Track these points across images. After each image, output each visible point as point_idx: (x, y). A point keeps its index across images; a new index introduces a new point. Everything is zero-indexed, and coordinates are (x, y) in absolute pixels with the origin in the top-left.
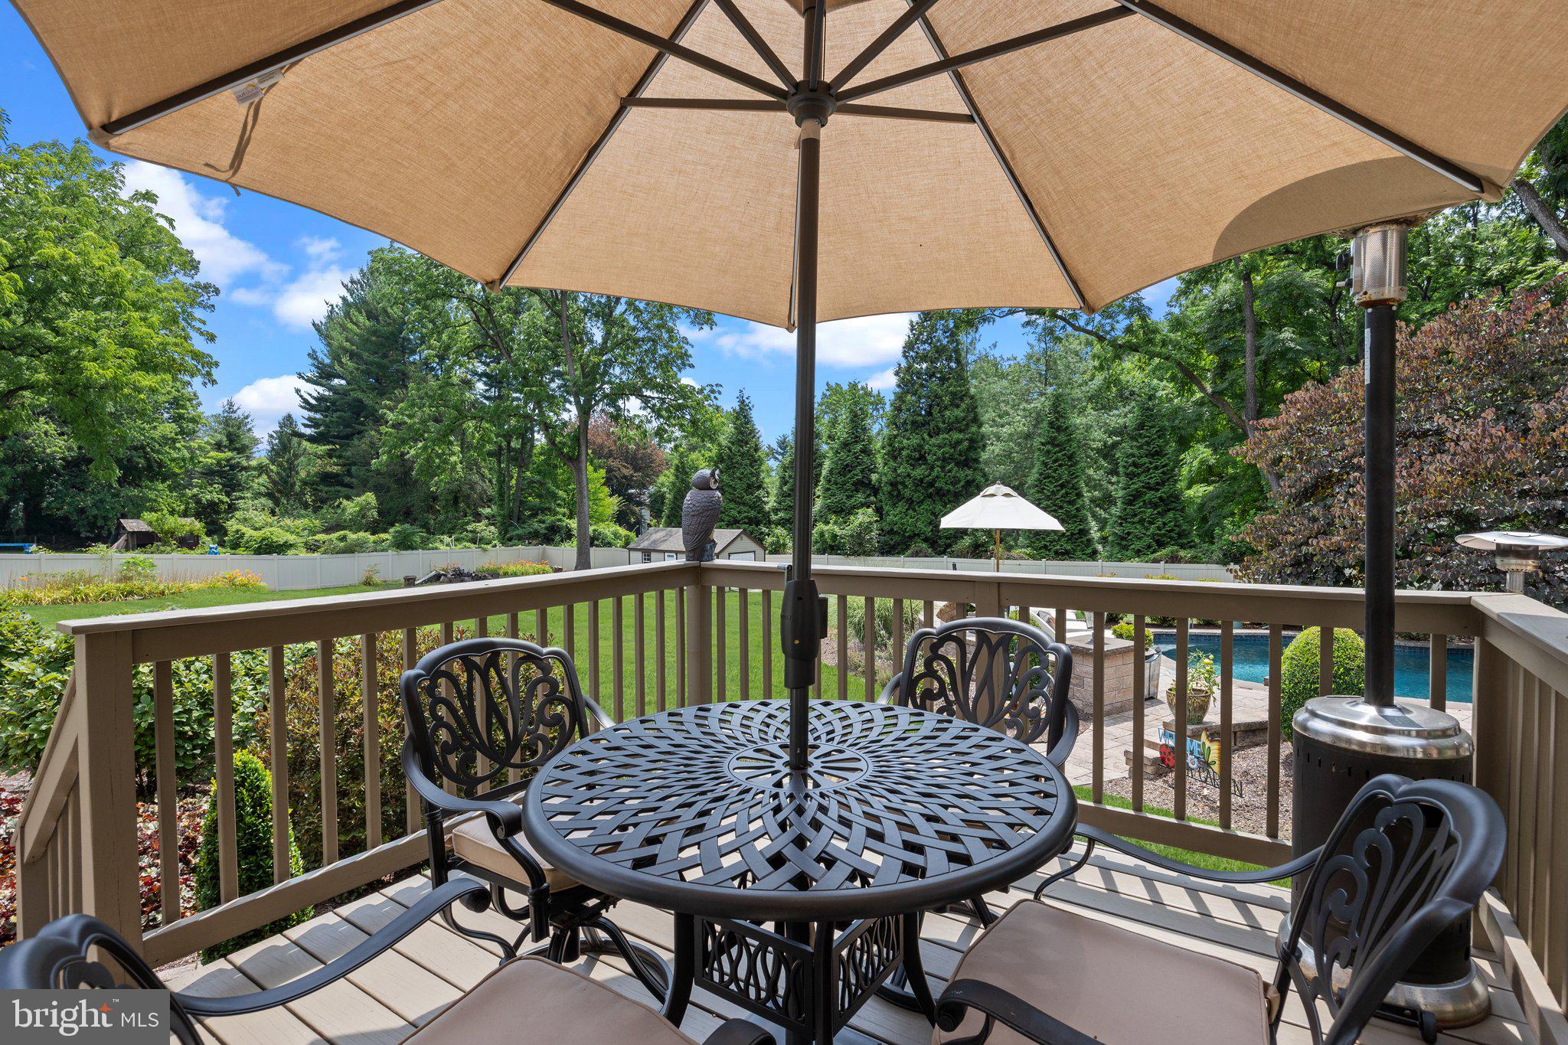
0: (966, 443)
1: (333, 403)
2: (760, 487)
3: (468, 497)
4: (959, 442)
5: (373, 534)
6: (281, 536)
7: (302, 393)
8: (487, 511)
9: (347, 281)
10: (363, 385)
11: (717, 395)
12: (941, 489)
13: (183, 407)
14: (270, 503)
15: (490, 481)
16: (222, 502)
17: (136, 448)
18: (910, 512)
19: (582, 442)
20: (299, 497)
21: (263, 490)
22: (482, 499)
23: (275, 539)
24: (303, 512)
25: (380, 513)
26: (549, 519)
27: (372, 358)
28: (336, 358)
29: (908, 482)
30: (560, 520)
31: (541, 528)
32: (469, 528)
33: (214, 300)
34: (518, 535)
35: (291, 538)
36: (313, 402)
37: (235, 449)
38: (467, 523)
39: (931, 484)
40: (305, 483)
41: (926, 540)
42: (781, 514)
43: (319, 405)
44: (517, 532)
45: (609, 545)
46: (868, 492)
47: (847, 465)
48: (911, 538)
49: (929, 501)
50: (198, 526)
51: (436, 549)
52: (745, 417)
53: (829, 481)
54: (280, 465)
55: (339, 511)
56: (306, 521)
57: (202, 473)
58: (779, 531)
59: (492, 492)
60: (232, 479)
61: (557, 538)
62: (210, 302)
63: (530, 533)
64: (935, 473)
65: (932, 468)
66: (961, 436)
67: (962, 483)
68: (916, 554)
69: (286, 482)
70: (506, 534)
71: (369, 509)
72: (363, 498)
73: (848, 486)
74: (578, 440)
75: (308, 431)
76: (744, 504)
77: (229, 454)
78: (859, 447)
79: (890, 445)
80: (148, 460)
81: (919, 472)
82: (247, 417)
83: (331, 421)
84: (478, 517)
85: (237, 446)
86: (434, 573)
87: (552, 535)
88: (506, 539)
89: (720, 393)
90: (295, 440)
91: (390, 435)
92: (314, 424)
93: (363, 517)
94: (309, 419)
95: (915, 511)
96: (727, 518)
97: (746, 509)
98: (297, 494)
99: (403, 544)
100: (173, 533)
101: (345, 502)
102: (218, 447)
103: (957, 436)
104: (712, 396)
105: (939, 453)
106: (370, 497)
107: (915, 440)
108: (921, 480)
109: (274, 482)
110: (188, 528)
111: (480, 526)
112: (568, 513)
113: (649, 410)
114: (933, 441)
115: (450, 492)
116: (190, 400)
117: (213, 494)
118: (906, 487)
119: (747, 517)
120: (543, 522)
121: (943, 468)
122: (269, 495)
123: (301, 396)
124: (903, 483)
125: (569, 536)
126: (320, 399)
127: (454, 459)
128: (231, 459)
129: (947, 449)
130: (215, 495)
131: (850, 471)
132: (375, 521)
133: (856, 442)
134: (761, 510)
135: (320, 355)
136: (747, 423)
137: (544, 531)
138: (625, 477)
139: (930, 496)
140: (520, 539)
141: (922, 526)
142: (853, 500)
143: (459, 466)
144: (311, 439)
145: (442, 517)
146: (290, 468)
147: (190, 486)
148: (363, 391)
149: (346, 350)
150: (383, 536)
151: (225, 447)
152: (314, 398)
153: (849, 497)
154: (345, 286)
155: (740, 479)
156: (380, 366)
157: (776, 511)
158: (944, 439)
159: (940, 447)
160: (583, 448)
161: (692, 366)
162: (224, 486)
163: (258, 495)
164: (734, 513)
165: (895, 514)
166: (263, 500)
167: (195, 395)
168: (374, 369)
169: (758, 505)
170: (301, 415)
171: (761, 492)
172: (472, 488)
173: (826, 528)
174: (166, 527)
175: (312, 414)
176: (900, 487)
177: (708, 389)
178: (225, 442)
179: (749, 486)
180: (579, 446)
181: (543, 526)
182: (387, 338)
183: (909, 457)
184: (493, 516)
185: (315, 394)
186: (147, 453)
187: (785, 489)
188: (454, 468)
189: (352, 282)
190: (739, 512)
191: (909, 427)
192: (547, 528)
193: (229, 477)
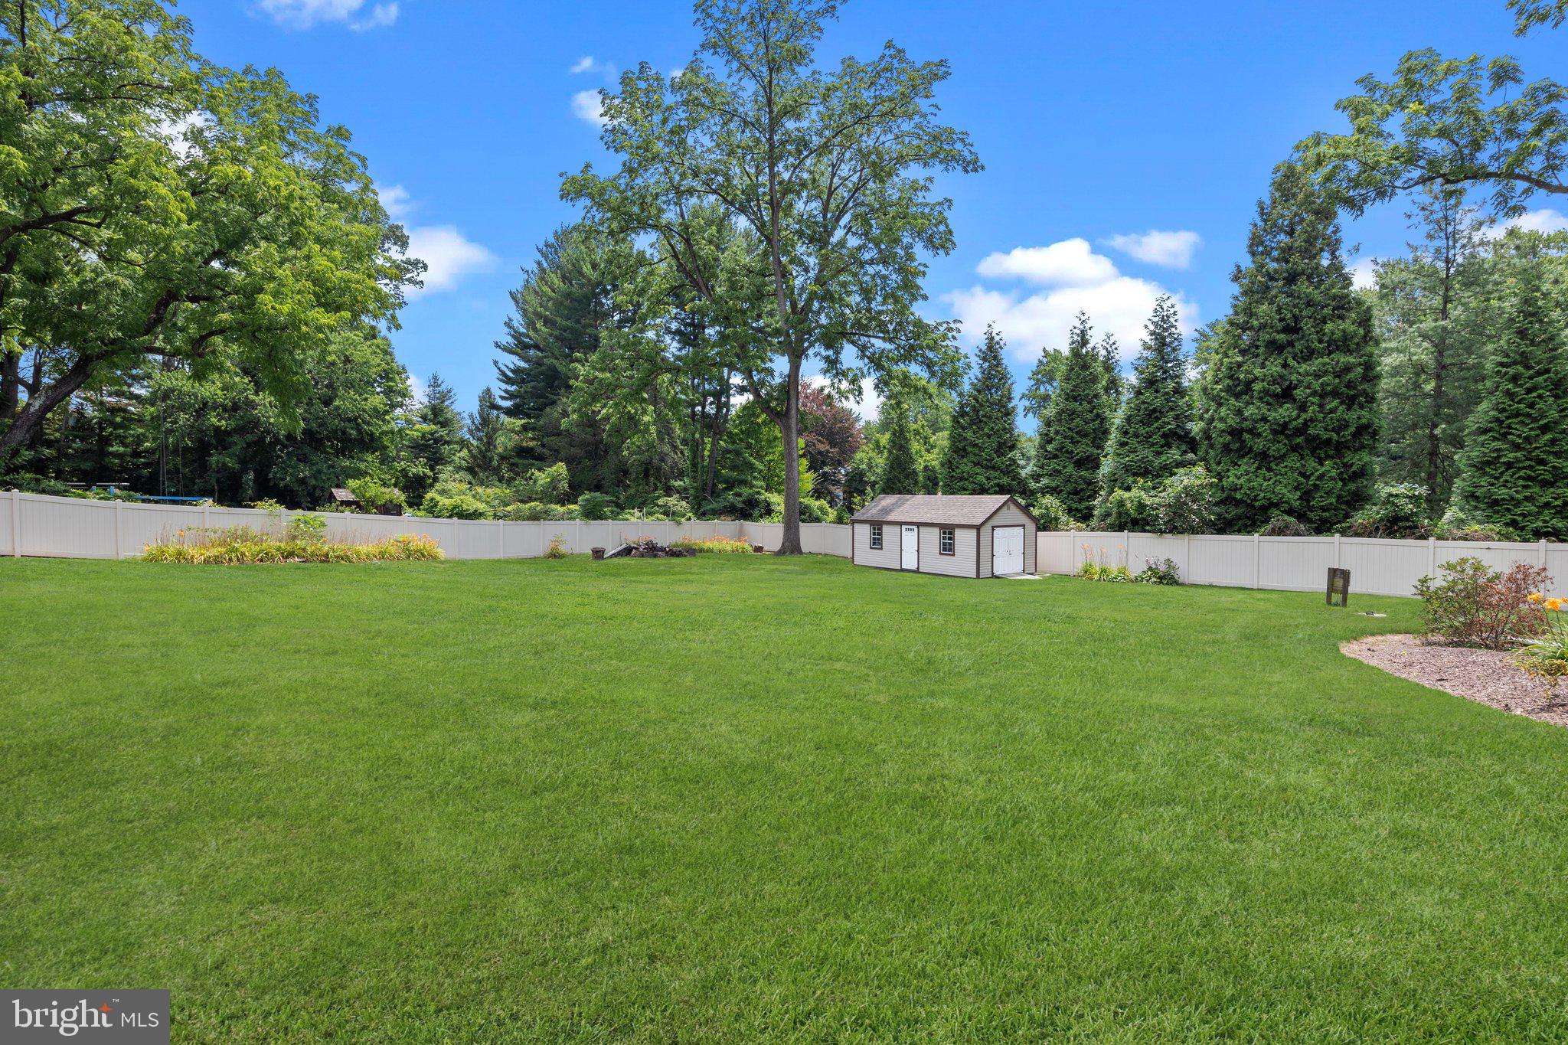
0: (1360, 370)
1: (528, 375)
2: (1012, 448)
3: (659, 469)
4: (1348, 369)
5: (563, 505)
6: (471, 504)
7: (500, 365)
8: (678, 483)
9: (541, 246)
10: (556, 352)
11: (954, 333)
12: (1316, 437)
13: (392, 380)
14: (469, 477)
15: (682, 453)
16: (425, 475)
17: (349, 420)
18: (1263, 471)
19: (792, 393)
20: (496, 471)
21: (464, 463)
22: (673, 472)
23: (465, 507)
24: (497, 483)
25: (570, 486)
26: (746, 491)
27: (564, 323)
28: (531, 324)
29: (1261, 427)
30: (758, 493)
31: (738, 502)
32: (660, 502)
33: (423, 276)
34: (713, 510)
35: (481, 507)
36: (511, 375)
37: (439, 423)
38: (658, 498)
40: (502, 458)
41: (1290, 512)
42: (1045, 481)
43: (516, 377)
44: (711, 506)
45: (818, 520)
47: (1154, 410)
48: (1265, 509)
49: (1294, 456)
50: (398, 495)
51: (627, 519)
52: (995, 358)
53: (1126, 433)
54: (480, 439)
55: (531, 482)
56: (497, 490)
57: (409, 447)
58: (1049, 500)
59: (685, 464)
60: (435, 453)
61: (756, 513)
62: (419, 279)
63: (725, 507)
65: (1303, 408)
66: (1352, 360)
67: (1352, 429)
68: (1280, 531)
69: (484, 457)
70: (699, 508)
71: (560, 481)
72: (555, 468)
73: (1156, 438)
74: (788, 392)
75: (508, 404)
76: (994, 468)
77: (433, 427)
79: (1231, 377)
80: (359, 430)
81: (1284, 412)
82: (450, 391)
83: (526, 392)
84: (669, 491)
85: (441, 419)
86: (624, 546)
87: (750, 510)
88: (702, 515)
89: (959, 331)
90: (495, 412)
91: (581, 389)
92: (511, 396)
93: (554, 489)
94: (506, 391)
95: (1269, 469)
96: (971, 486)
97: (996, 474)
98: (494, 469)
99: (592, 513)
100: (373, 502)
101: (537, 473)
102: (425, 419)
104: (950, 335)
105: (1316, 385)
106: (561, 468)
107: (1274, 367)
108: (1285, 425)
109: (473, 456)
110: (387, 497)
111: (672, 501)
112: (765, 486)
113: (866, 360)
114: (1304, 368)
115: (641, 463)
116: (399, 373)
117: (419, 468)
119: (998, 485)
120: (740, 495)
122: (470, 470)
123: (499, 368)
125: (768, 511)
126: (517, 371)
127: (646, 419)
128: (436, 432)
130: (420, 469)
131: (1157, 419)
132: (566, 494)
134: (1015, 477)
135: (515, 324)
136: (997, 366)
137: (741, 505)
138: (820, 453)
139: (1295, 449)
140: (716, 513)
141: (1284, 491)
142: (1163, 458)
143: (653, 429)
144: (509, 412)
145: (632, 491)
146: (488, 443)
147: (398, 458)
148: (557, 358)
149: (539, 316)
150: (572, 507)
151: (430, 420)
152: (512, 371)
153: (1159, 453)
154: (540, 250)
155: (989, 436)
156: (572, 331)
157: (1036, 477)
158: (1324, 364)
159: (1317, 376)
160: (793, 402)
161: (925, 297)
162: (429, 459)
163: (459, 469)
164: (981, 479)
165: (1241, 475)
166: (462, 474)
167: (404, 368)
168: (567, 335)
169: (1011, 470)
170: (498, 389)
171: (1016, 454)
172: (663, 460)
173: (1126, 495)
174: (368, 495)
175: (509, 388)
176: (1246, 436)
177: (945, 326)
178: (431, 416)
179: (1001, 445)
180: (789, 400)
181: (740, 499)
182: (580, 301)
184: (686, 489)
185: (512, 366)
186: (358, 425)
187: (1049, 448)
188: (647, 430)
189: (547, 245)
190: (988, 479)
191: (1261, 350)
192: (744, 502)
193: (431, 450)
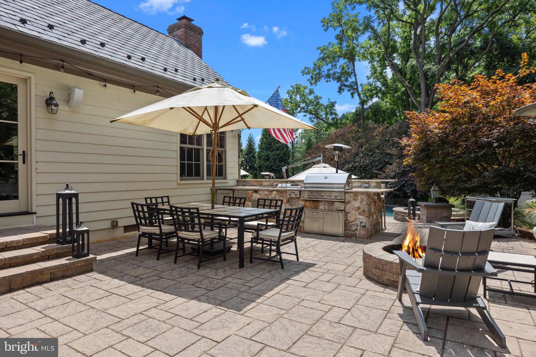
39: (271, 167)
46: (254, 170)
64: (272, 164)
78: (251, 155)
103: (279, 152)
118: (263, 168)
121: (274, 162)
124: (262, 167)
129: (276, 156)
133: (251, 153)
183: (264, 158)
